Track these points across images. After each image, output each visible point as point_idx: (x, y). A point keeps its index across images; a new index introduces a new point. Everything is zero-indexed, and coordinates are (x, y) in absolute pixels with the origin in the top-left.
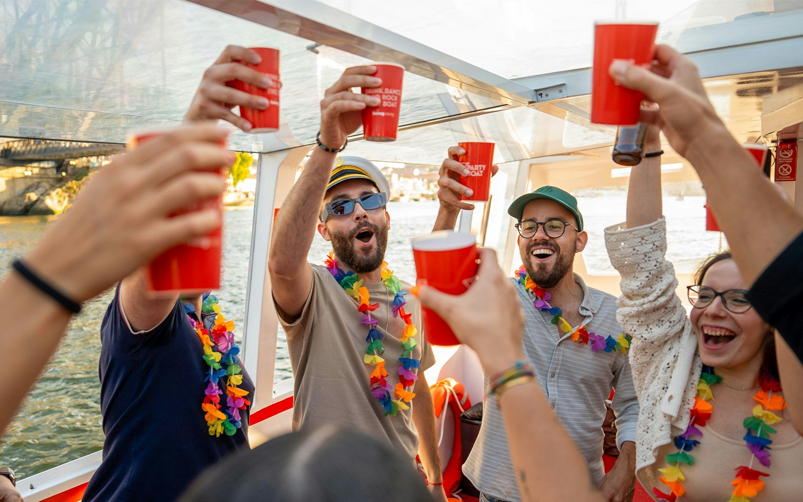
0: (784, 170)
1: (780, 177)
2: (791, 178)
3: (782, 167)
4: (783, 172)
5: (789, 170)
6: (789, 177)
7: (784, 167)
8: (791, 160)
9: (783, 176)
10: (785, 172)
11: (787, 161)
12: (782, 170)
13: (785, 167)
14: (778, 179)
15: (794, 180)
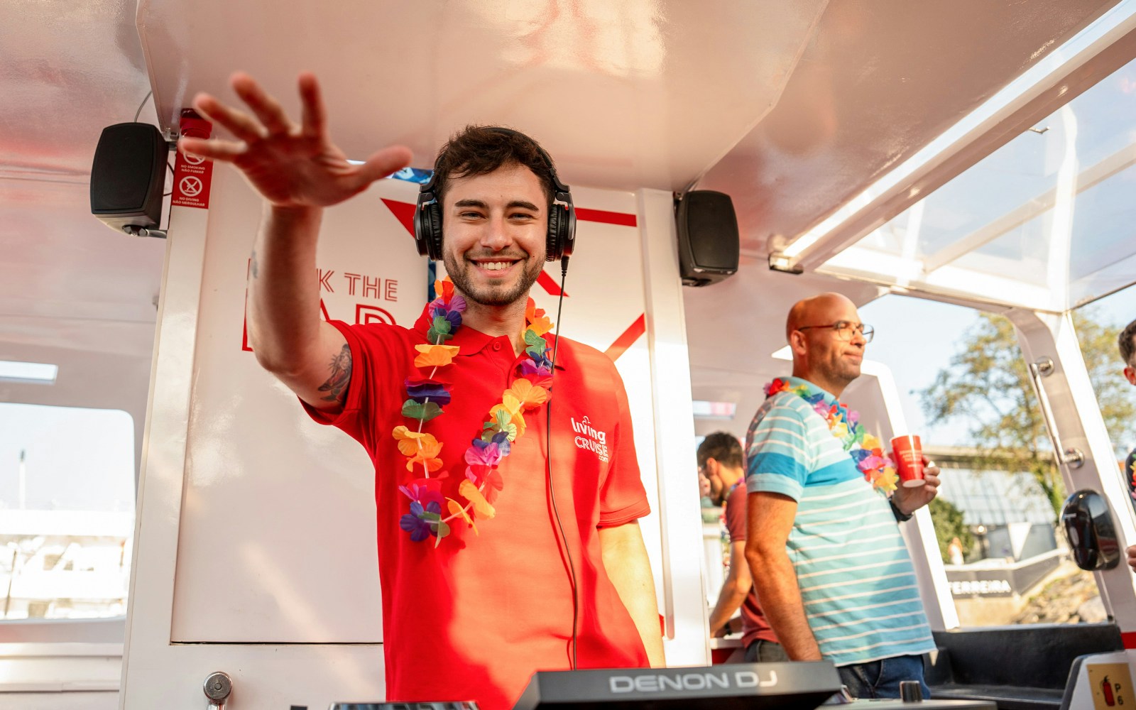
0: (189, 186)
1: (180, 198)
2: (199, 202)
3: (185, 179)
4: (187, 191)
5: (197, 187)
6: (198, 200)
7: (189, 180)
8: (202, 171)
9: (186, 197)
10: (190, 189)
11: (196, 171)
12: (185, 186)
13: (192, 181)
14: (177, 202)
15: (206, 207)
